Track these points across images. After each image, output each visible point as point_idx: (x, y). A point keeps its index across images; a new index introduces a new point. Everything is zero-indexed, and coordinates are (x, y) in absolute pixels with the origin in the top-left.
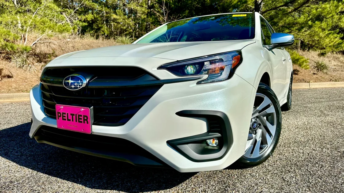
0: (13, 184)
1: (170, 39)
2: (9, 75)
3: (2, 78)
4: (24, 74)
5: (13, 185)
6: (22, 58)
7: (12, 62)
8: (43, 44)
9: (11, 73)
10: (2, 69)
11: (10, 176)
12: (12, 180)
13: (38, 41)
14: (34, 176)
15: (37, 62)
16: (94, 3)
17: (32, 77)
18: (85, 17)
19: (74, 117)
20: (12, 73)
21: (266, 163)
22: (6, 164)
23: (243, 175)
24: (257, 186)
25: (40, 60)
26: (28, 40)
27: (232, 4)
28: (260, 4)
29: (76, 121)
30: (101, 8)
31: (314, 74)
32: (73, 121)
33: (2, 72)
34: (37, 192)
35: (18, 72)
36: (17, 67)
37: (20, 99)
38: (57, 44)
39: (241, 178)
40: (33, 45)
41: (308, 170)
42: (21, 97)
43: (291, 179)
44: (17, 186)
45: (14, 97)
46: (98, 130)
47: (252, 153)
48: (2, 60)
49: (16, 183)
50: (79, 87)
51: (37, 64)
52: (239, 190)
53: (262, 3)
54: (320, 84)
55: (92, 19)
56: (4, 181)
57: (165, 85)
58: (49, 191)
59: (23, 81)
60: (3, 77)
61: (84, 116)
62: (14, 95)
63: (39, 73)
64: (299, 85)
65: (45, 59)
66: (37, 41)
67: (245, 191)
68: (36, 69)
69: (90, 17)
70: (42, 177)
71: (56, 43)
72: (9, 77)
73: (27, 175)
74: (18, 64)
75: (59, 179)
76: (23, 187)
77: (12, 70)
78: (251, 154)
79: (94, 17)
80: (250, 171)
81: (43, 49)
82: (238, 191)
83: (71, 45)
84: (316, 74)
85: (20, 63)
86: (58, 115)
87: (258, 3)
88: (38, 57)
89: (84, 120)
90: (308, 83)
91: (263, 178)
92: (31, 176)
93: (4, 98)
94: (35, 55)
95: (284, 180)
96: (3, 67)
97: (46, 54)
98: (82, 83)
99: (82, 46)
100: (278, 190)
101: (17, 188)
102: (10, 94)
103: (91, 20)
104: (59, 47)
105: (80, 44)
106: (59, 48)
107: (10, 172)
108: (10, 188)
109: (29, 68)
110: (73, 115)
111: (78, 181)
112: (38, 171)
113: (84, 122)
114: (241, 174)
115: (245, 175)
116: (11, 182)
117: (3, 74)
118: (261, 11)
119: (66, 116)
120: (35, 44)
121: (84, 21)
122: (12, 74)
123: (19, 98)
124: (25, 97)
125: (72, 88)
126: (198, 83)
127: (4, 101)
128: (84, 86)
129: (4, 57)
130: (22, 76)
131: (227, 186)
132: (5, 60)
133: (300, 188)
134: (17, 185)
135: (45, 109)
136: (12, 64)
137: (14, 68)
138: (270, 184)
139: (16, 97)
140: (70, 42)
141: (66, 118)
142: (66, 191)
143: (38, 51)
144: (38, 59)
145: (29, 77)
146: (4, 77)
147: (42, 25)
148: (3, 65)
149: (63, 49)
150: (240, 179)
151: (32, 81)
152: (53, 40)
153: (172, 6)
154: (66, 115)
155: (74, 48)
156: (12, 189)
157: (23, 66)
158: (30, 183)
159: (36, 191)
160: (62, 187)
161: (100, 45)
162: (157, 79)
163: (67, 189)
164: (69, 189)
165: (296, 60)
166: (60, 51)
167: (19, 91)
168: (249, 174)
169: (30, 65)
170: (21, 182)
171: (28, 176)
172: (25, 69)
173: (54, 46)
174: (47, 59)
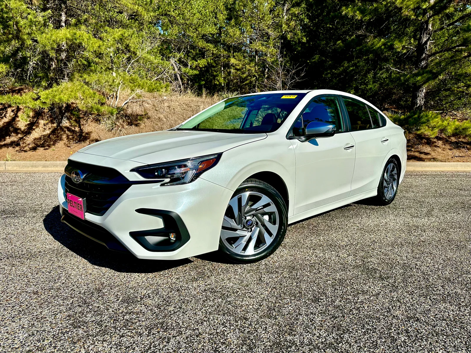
0: (40, 254)
2: (97, 139)
3: (90, 143)
6: (112, 120)
7: (101, 124)
8: (135, 104)
9: (99, 136)
10: (91, 132)
14: (59, 249)
15: (127, 125)
16: (208, 44)
18: (197, 63)
19: (76, 204)
20: (101, 137)
25: (131, 122)
26: (120, 99)
28: (426, 43)
29: (77, 208)
30: (217, 51)
32: (75, 207)
33: (91, 135)
35: (107, 135)
36: (107, 130)
40: (125, 104)
46: (90, 217)
47: (244, 250)
48: (92, 121)
50: (79, 182)
51: (127, 127)
53: (428, 43)
55: (205, 65)
57: (133, 186)
58: (61, 262)
60: (91, 141)
61: (80, 205)
65: (137, 121)
66: (129, 99)
69: (203, 62)
70: (64, 250)
71: (151, 102)
72: (97, 141)
73: (55, 248)
74: (107, 127)
75: (75, 254)
77: (101, 133)
81: (136, 109)
83: (166, 104)
85: (109, 125)
86: (68, 201)
87: (422, 42)
88: (128, 119)
89: (80, 208)
92: (57, 249)
94: (126, 116)
96: (92, 129)
97: (137, 115)
99: (178, 105)
101: (41, 257)
103: (204, 66)
104: (153, 107)
105: (177, 104)
106: (153, 108)
107: (45, 244)
108: (36, 256)
109: (118, 131)
111: (88, 257)
112: (64, 246)
114: (228, 268)
117: (91, 138)
118: (426, 53)
120: (126, 103)
121: (195, 69)
126: (162, 185)
128: (81, 180)
129: (94, 119)
132: (95, 122)
136: (102, 126)
137: (103, 131)
140: (165, 101)
141: (72, 205)
143: (129, 111)
144: (129, 121)
146: (92, 141)
147: (131, 83)
148: (93, 128)
149: (157, 109)
152: (147, 99)
155: (170, 109)
157: (113, 129)
160: (72, 260)
161: (200, 104)
162: (128, 180)
163: (74, 263)
164: (76, 263)
166: (154, 112)
169: (120, 128)
170: (46, 252)
172: (114, 133)
173: (147, 105)
174: (139, 122)
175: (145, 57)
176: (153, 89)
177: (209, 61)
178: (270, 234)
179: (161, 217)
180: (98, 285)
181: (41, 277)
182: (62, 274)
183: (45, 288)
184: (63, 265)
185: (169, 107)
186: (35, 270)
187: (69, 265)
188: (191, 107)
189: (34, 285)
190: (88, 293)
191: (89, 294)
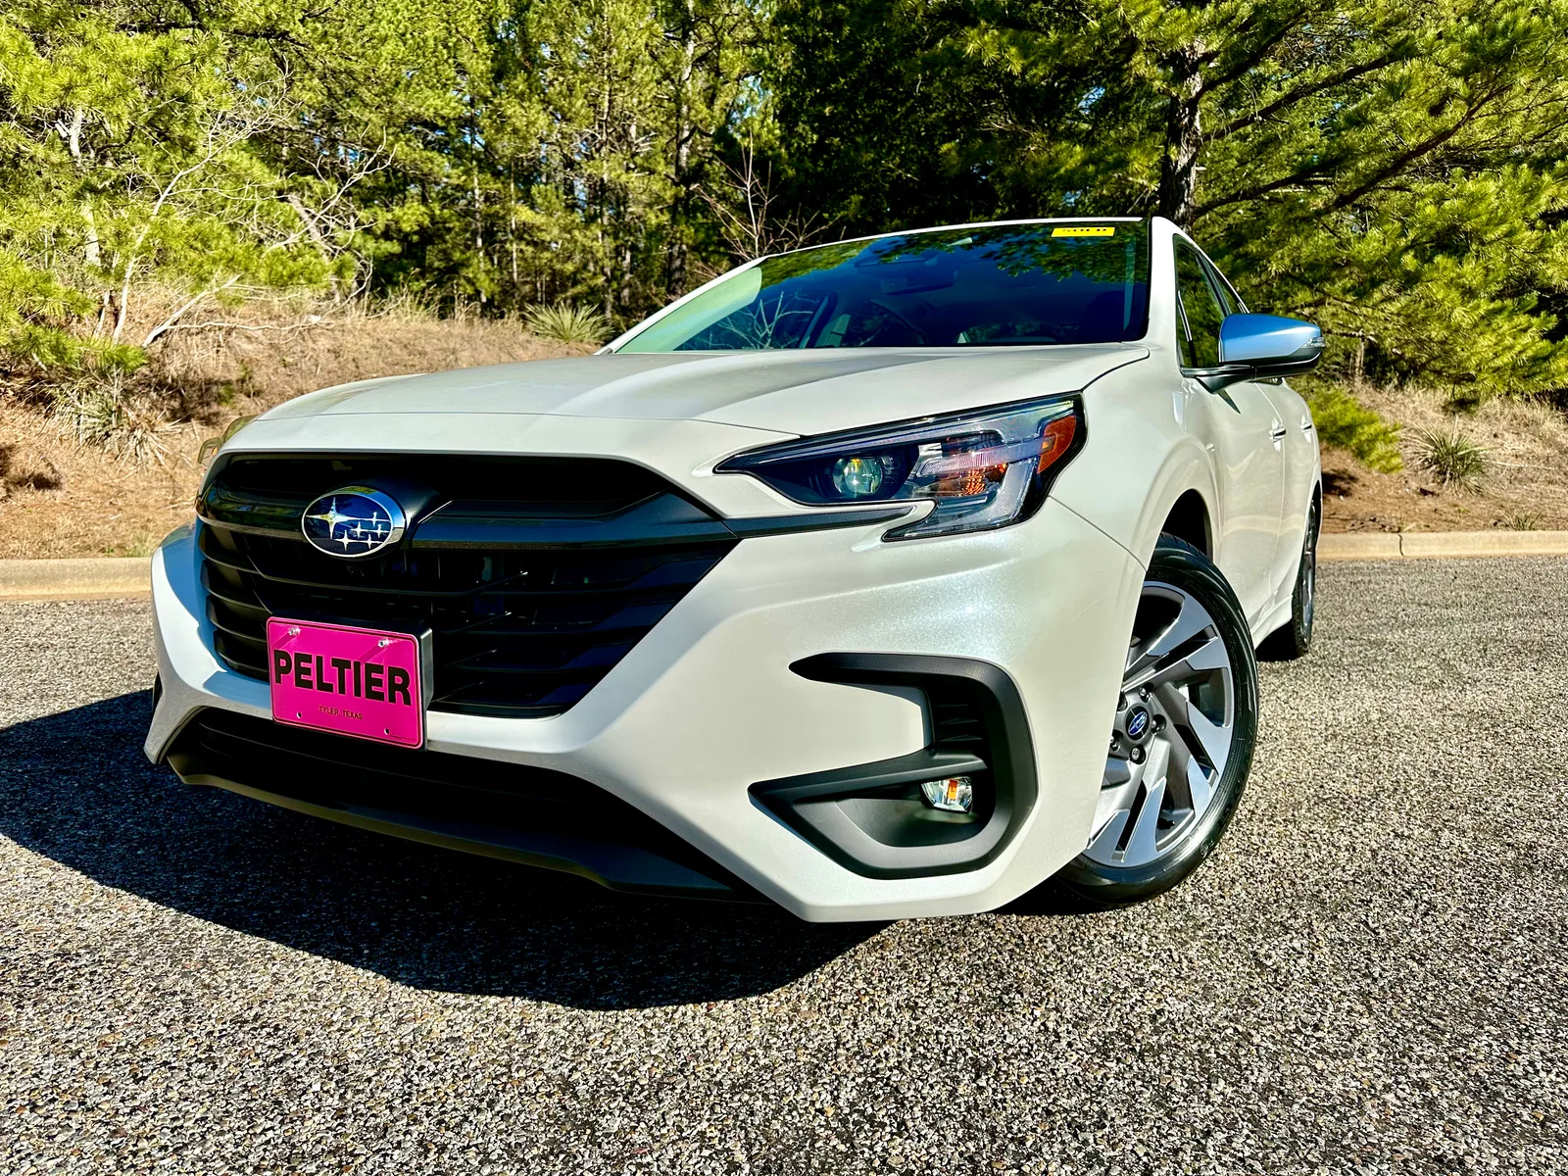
0: (72, 964)
1: (774, 324)
2: (41, 475)
3: (8, 490)
4: (110, 471)
5: (75, 968)
6: (102, 401)
7: (57, 417)
8: (197, 339)
9: (49, 464)
10: (10, 448)
11: (59, 931)
12: (68, 946)
13: (175, 324)
14: (164, 929)
15: (168, 420)
16: (430, 154)
17: (145, 484)
18: (389, 216)
19: (349, 672)
20: (56, 467)
21: (1185, 892)
22: (39, 874)
23: (1083, 940)
24: (1141, 989)
25: (183, 408)
26: (130, 319)
27: (1057, 170)
28: (1186, 170)
29: (358, 693)
30: (464, 178)
31: (1424, 492)
32: (342, 690)
33: (12, 460)
34: (178, 998)
35: (82, 461)
36: (81, 439)
37: (92, 584)
38: (262, 338)
39: (1075, 953)
40: (155, 339)
41: (1367, 924)
42: (99, 575)
43: (1292, 962)
44: (92, 973)
45: (64, 577)
47: (1123, 843)
48: (12, 405)
49: (84, 962)
50: (374, 546)
51: (168, 426)
52: (1063, 1004)
53: (1194, 169)
54: (1447, 542)
55: (420, 225)
56: (33, 951)
57: (746, 544)
58: (234, 997)
59: (107, 504)
60: (14, 484)
61: (393, 672)
62: (64, 567)
63: (177, 470)
64: (1353, 545)
65: (208, 404)
66: (170, 322)
67: (1088, 1008)
68: (165, 448)
69: (413, 214)
70: (200, 934)
71: (260, 333)
72: (42, 483)
73: (134, 926)
74: (82, 427)
75: (273, 945)
76: (117, 979)
77: (56, 452)
78: (1117, 849)
79: (432, 217)
80: (1114, 923)
81: (200, 359)
82: (1057, 1009)
83: (324, 343)
84: (1432, 493)
85: (93, 420)
86: (277, 663)
87: (1176, 167)
88: (172, 397)
89: (393, 687)
90: (1396, 536)
91: (1171, 956)
92: (152, 931)
93: (21, 581)
94: (161, 385)
95: (1259, 964)
96: (17, 437)
97: (210, 382)
98: (387, 526)
99: (373, 347)
100: (1232, 1007)
101: (92, 981)
102: (45, 561)
103: (416, 228)
104: (272, 352)
105: (368, 341)
106: (270, 356)
107: (60, 910)
108: (61, 980)
109: (132, 443)
110: (342, 665)
111: (360, 955)
112: (181, 910)
113: (392, 699)
114: (1073, 934)
115: (1092, 942)
116: (65, 955)
117: (14, 472)
118: (1187, 204)
119: (314, 672)
120: (160, 335)
121: (387, 235)
122: (54, 471)
123: (87, 580)
124: (116, 575)
125: (339, 548)
126: (890, 537)
127: (20, 592)
128: (394, 537)
129: (20, 395)
130: (100, 479)
131: (1011, 986)
132: (25, 407)
133: (1327, 1001)
134: (91, 969)
135: (218, 634)
136: (58, 424)
137: (65, 444)
138: (1196, 981)
139: (73, 576)
140: (319, 331)
141: (313, 678)
142: (305, 996)
143: (174, 368)
144: (176, 404)
145: (132, 486)
146: (21, 482)
147: (196, 249)
148: (17, 431)
149: (289, 360)
150: (1068, 956)
151: (145, 506)
152: (246, 321)
153: (784, 170)
154: (312, 666)
155: (341, 359)
156: (72, 987)
157: (108, 435)
158: (147, 963)
159: (174, 994)
160: (290, 980)
161: (458, 346)
162: (715, 516)
163: (310, 990)
164: (318, 989)
165: (1342, 429)
166: (276, 370)
167: (89, 548)
168: (1109, 935)
169: (138, 433)
170: (108, 954)
171: (138, 930)
172: (116, 452)
173: (247, 346)
174: (215, 408)
175: (231, 163)
176: (291, 276)
177: (437, 212)
178: (1206, 765)
179: (915, 691)
180: (549, 1095)
181: (173, 1095)
182: (289, 1064)
183: (253, 1159)
184: (256, 1009)
185: (336, 353)
186: (106, 1060)
187: (289, 1004)
188: (422, 354)
189: (165, 1148)
190: (535, 1151)
191: (544, 1157)
